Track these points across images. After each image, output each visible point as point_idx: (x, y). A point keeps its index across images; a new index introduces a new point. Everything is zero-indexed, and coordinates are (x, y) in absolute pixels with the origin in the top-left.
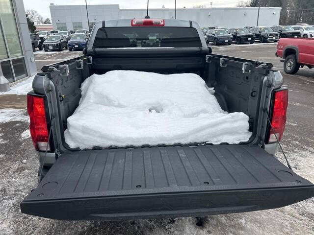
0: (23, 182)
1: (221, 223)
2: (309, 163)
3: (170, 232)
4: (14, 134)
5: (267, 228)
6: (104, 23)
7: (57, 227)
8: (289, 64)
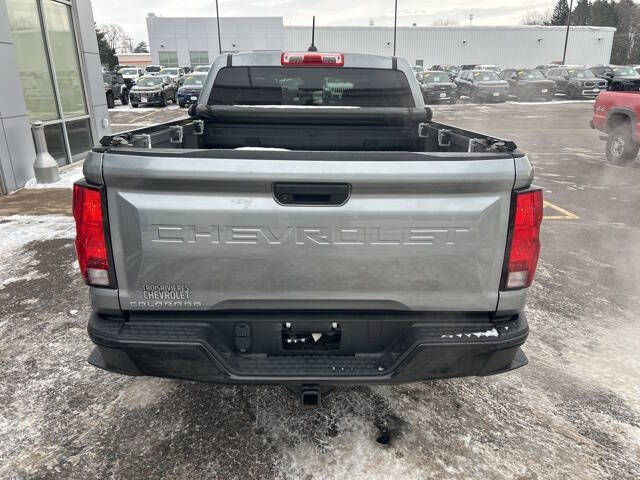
0: (68, 349)
1: (424, 441)
2: (618, 340)
3: (327, 450)
4: (59, 262)
5: (511, 453)
6: (230, 59)
7: (121, 431)
8: (617, 145)
